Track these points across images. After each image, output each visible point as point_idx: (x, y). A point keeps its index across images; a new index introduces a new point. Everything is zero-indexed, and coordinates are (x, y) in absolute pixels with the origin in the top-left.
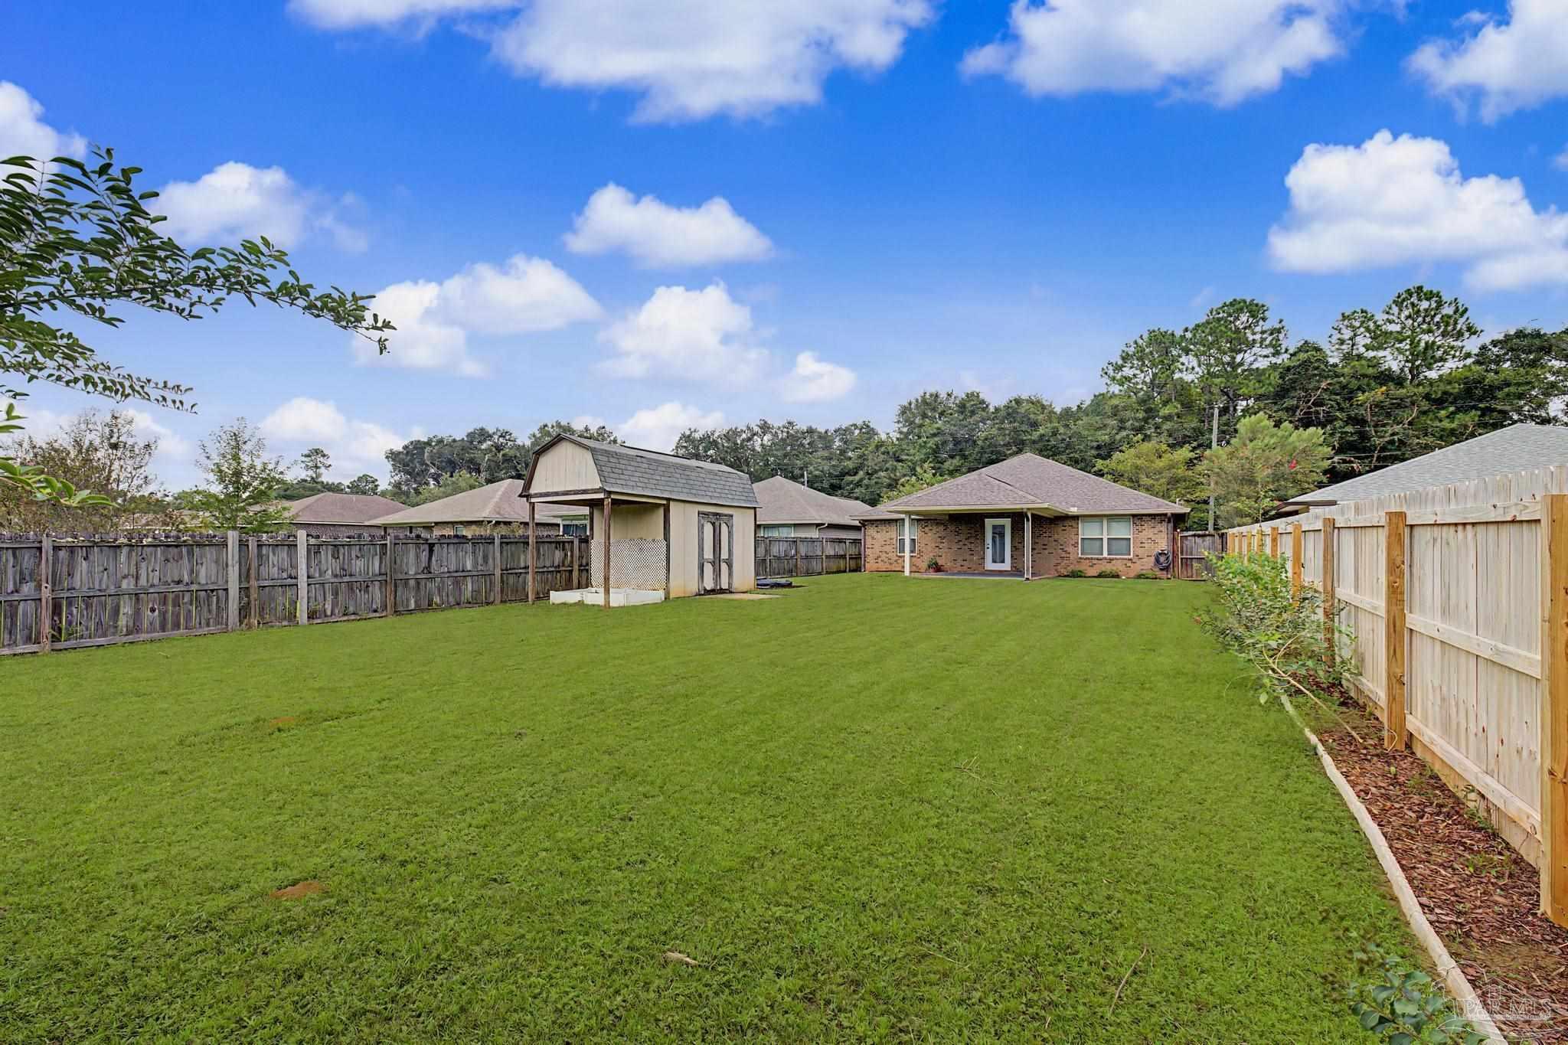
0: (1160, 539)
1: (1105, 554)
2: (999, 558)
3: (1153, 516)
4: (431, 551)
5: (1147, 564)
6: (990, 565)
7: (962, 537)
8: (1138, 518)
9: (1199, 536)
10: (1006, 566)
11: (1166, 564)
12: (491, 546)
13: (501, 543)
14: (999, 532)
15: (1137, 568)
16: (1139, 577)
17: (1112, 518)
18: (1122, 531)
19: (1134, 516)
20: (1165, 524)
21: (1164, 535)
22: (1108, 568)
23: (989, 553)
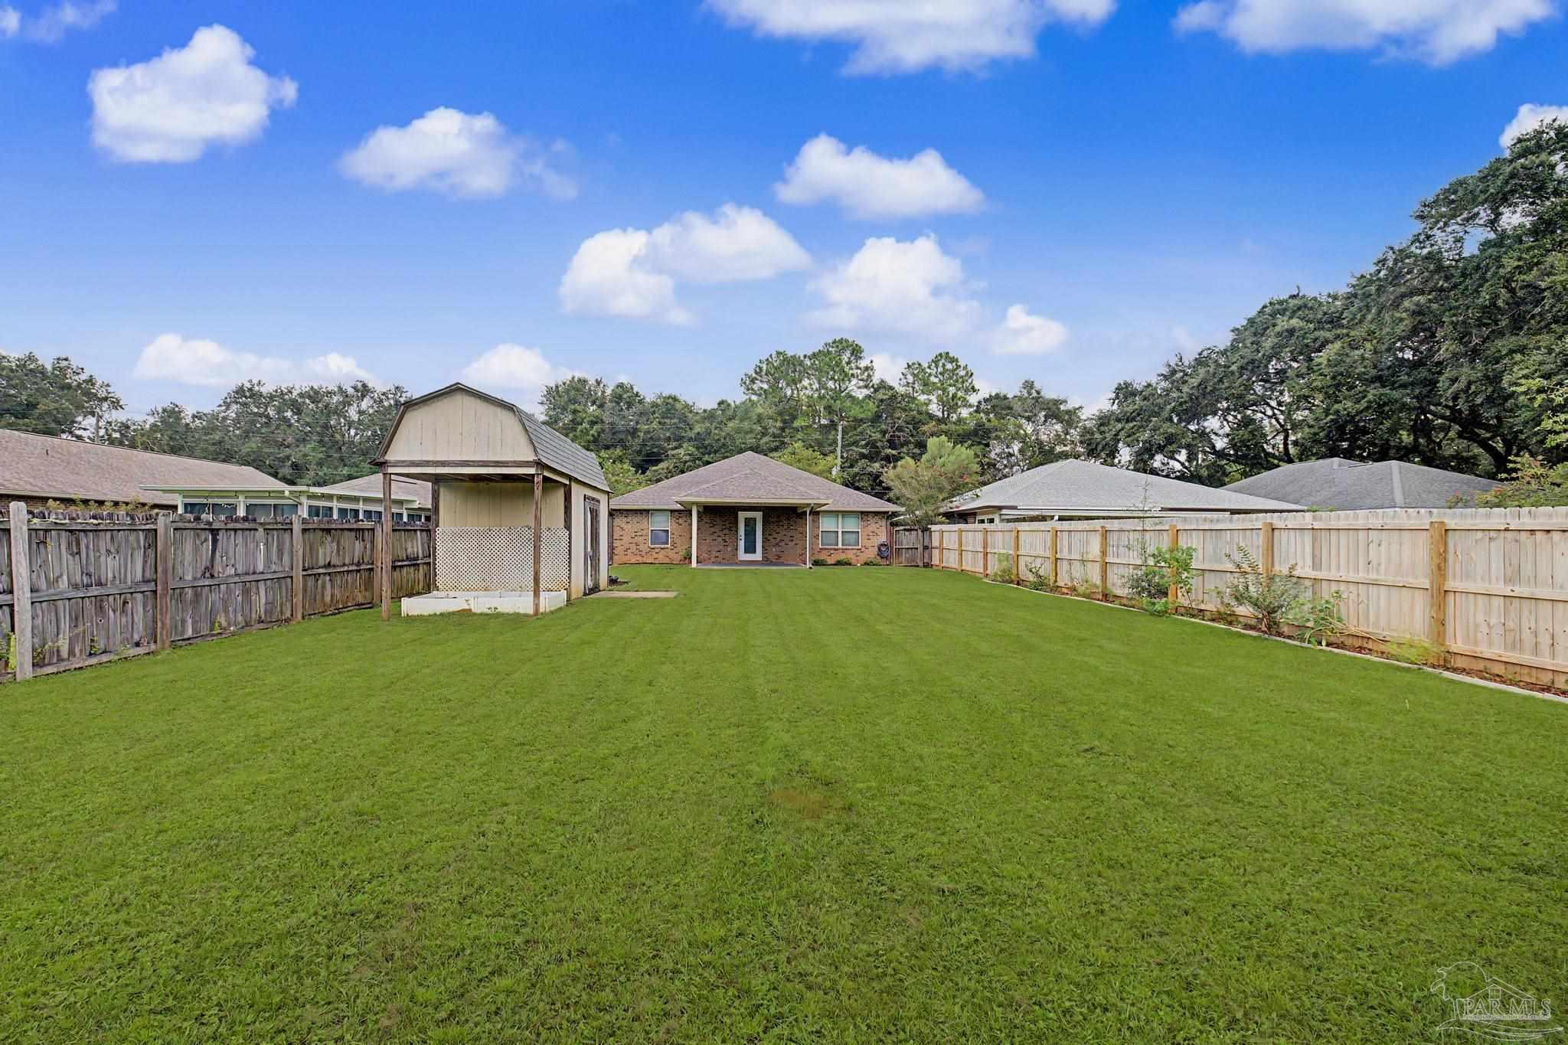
0: (879, 533)
1: (840, 546)
2: (750, 548)
3: (876, 513)
4: (215, 541)
5: (871, 554)
6: (743, 556)
7: (717, 529)
8: (864, 515)
9: (908, 530)
10: (758, 556)
11: (887, 553)
12: (287, 535)
13: (304, 530)
14: (750, 524)
15: (863, 558)
16: (866, 564)
17: (845, 514)
18: (852, 525)
19: (862, 513)
20: (884, 521)
21: (884, 529)
22: (842, 557)
23: (742, 544)
